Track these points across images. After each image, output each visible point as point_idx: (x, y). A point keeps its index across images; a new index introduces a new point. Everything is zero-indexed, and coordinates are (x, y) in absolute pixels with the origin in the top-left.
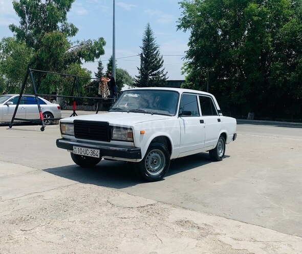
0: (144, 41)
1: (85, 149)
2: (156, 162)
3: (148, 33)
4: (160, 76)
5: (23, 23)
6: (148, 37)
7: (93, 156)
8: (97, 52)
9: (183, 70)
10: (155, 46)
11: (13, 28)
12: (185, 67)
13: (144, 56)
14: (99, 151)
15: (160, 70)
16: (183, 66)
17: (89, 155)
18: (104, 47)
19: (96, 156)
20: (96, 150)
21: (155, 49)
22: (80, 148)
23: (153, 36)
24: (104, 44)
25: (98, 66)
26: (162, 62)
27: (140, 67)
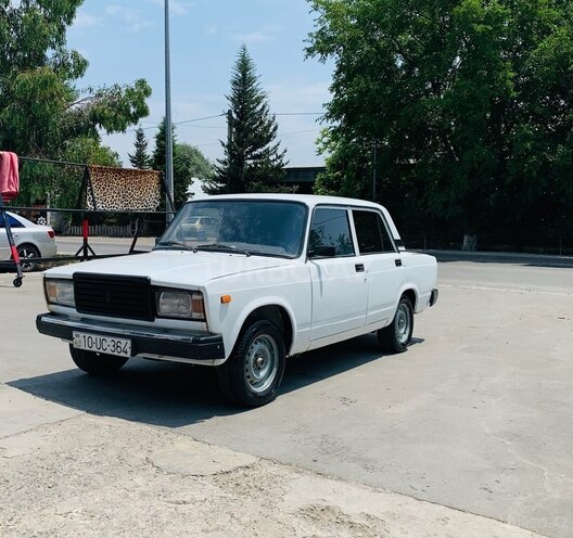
0: (235, 83)
1: (98, 337)
3: (244, 66)
4: (271, 158)
6: (244, 75)
7: (116, 353)
8: (132, 110)
9: (321, 145)
10: (259, 94)
12: (325, 140)
13: (235, 116)
14: (129, 342)
15: (271, 145)
16: (320, 136)
17: (108, 352)
18: (147, 101)
19: (123, 354)
20: (123, 341)
21: (258, 101)
22: (87, 335)
23: (255, 72)
24: (147, 93)
25: (135, 140)
26: (275, 129)
27: (226, 141)
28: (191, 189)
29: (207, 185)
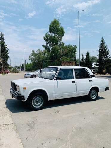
0: (100, 44)
2: (38, 101)
3: (102, 41)
4: (108, 58)
5: (47, 44)
10: (106, 46)
11: (44, 46)
13: (100, 50)
21: (105, 47)
23: (104, 42)
25: (82, 56)
26: (109, 52)
27: (98, 55)
28: (92, 64)
29: (95, 64)
